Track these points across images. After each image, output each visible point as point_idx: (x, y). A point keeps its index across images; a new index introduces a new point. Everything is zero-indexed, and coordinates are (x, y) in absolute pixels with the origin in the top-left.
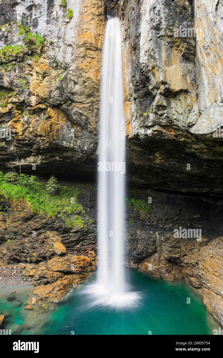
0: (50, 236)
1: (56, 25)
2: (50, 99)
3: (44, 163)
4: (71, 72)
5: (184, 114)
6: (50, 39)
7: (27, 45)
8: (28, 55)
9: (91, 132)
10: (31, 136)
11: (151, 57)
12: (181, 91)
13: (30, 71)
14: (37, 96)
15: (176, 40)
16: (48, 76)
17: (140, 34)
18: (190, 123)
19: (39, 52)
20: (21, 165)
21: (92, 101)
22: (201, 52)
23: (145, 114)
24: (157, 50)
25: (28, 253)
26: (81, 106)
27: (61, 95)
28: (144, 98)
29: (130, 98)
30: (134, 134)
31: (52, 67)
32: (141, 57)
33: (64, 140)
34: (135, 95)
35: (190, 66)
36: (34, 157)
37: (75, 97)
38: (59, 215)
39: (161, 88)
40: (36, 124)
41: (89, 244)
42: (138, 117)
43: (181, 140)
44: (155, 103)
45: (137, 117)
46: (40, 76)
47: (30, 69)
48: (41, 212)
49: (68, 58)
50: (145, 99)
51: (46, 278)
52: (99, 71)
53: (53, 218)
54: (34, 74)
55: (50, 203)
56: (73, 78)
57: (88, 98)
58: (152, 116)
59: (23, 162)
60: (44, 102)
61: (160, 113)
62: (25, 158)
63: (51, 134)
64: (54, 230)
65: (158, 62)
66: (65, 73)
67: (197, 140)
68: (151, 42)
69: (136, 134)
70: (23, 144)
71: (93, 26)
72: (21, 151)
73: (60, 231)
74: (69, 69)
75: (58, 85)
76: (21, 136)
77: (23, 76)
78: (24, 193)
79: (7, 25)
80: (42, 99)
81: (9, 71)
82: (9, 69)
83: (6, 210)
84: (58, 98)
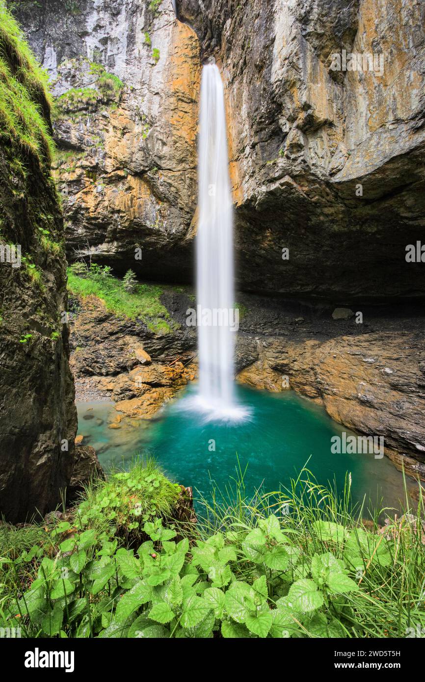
0: (129, 342)
1: (139, 67)
2: (131, 164)
3: (120, 252)
4: (158, 129)
5: (325, 157)
6: (131, 85)
7: (101, 90)
8: (103, 103)
9: (181, 209)
10: (105, 213)
11: (293, 67)
12: (326, 123)
13: (106, 125)
14: (114, 158)
16: (129, 132)
18: (333, 169)
19: (117, 99)
20: (92, 255)
21: (184, 168)
23: (270, 163)
24: (301, 55)
25: (103, 363)
26: (170, 175)
27: (145, 159)
28: (269, 141)
29: (239, 156)
30: (246, 198)
31: (134, 121)
32: (274, 74)
33: (147, 219)
34: (254, 140)
35: (337, 88)
36: (107, 244)
37: (162, 162)
38: (139, 317)
39: (299, 118)
41: (175, 354)
42: (257, 170)
43: (313, 200)
44: (288, 142)
46: (119, 133)
47: (106, 123)
48: (118, 312)
49: (155, 111)
50: (270, 143)
51: (130, 390)
52: (194, 129)
53: (134, 320)
54: (111, 129)
55: (128, 303)
56: (160, 137)
57: (179, 164)
59: (92, 251)
60: (124, 168)
61: (293, 156)
62: (96, 245)
63: (132, 209)
64: (134, 335)
66: (151, 129)
68: (295, 42)
69: (249, 198)
70: (95, 225)
71: (186, 72)
72: (92, 234)
73: (142, 337)
74: (155, 125)
75: (142, 144)
76: (92, 212)
77: (96, 132)
78: (96, 288)
79: (74, 60)
80: (121, 163)
81: (77, 123)
82: (77, 120)
83: (74, 309)
84: (141, 162)
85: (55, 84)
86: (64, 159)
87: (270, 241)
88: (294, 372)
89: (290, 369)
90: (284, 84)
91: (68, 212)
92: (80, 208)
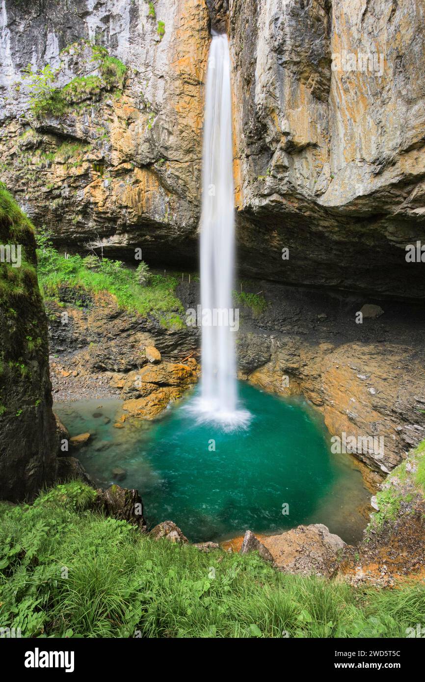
0: (141, 339)
1: (143, 45)
2: (137, 156)
3: (132, 244)
4: (164, 117)
5: (311, 178)
6: (135, 68)
7: (104, 77)
8: (107, 91)
9: (190, 202)
10: (114, 207)
11: (270, 95)
12: (309, 145)
13: (110, 115)
14: (120, 151)
15: (304, 69)
16: (134, 122)
17: (256, 60)
18: (318, 191)
19: (120, 86)
20: (103, 247)
21: (192, 158)
22: (337, 87)
23: (260, 178)
24: (278, 84)
25: (115, 360)
26: (177, 166)
27: (151, 150)
28: (260, 155)
29: (241, 156)
30: (245, 205)
31: (139, 109)
32: (257, 95)
33: (156, 213)
34: (247, 151)
35: (321, 108)
36: (118, 236)
37: (169, 152)
38: (151, 313)
39: (281, 141)
40: (120, 190)
41: (188, 350)
42: (251, 181)
43: (305, 214)
44: (273, 162)
45: (249, 181)
46: (124, 123)
47: (110, 112)
48: (129, 308)
49: (160, 98)
50: (261, 157)
51: (137, 390)
52: (201, 115)
53: (145, 316)
54: (116, 119)
55: (141, 297)
56: (166, 126)
57: (186, 154)
58: (269, 181)
59: (104, 243)
60: (130, 160)
61: (279, 176)
62: (107, 237)
63: (139, 204)
64: (146, 332)
65: (279, 102)
66: (156, 118)
67: (327, 214)
68: (271, 71)
69: (248, 205)
70: (104, 218)
71: (192, 48)
72: (103, 227)
73: (154, 333)
74: (160, 113)
75: (148, 136)
76: (101, 207)
77: (101, 123)
78: (108, 283)
79: (76, 44)
80: (127, 155)
81: (82, 115)
82: (82, 112)
83: (87, 305)
84: (147, 154)
85: (58, 74)
86: (70, 153)
87: (278, 241)
88: (304, 377)
89: (300, 374)
90: (265, 109)
91: (77, 207)
92: (89, 203)
